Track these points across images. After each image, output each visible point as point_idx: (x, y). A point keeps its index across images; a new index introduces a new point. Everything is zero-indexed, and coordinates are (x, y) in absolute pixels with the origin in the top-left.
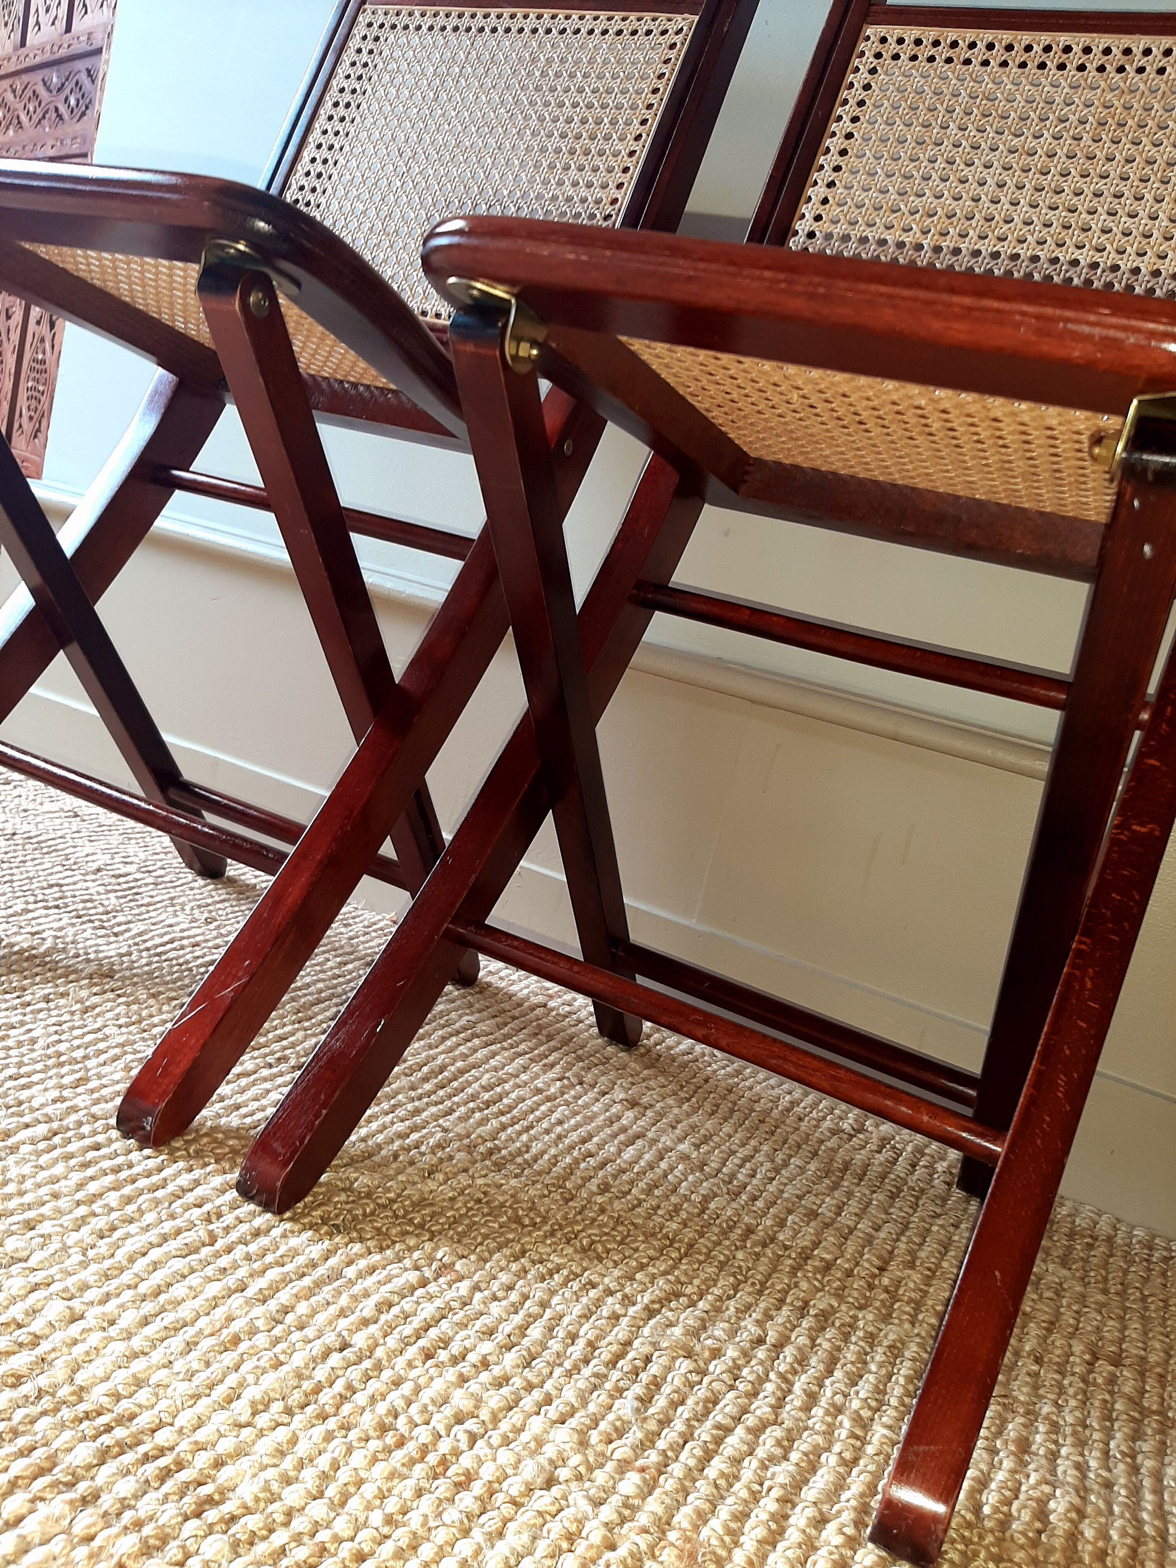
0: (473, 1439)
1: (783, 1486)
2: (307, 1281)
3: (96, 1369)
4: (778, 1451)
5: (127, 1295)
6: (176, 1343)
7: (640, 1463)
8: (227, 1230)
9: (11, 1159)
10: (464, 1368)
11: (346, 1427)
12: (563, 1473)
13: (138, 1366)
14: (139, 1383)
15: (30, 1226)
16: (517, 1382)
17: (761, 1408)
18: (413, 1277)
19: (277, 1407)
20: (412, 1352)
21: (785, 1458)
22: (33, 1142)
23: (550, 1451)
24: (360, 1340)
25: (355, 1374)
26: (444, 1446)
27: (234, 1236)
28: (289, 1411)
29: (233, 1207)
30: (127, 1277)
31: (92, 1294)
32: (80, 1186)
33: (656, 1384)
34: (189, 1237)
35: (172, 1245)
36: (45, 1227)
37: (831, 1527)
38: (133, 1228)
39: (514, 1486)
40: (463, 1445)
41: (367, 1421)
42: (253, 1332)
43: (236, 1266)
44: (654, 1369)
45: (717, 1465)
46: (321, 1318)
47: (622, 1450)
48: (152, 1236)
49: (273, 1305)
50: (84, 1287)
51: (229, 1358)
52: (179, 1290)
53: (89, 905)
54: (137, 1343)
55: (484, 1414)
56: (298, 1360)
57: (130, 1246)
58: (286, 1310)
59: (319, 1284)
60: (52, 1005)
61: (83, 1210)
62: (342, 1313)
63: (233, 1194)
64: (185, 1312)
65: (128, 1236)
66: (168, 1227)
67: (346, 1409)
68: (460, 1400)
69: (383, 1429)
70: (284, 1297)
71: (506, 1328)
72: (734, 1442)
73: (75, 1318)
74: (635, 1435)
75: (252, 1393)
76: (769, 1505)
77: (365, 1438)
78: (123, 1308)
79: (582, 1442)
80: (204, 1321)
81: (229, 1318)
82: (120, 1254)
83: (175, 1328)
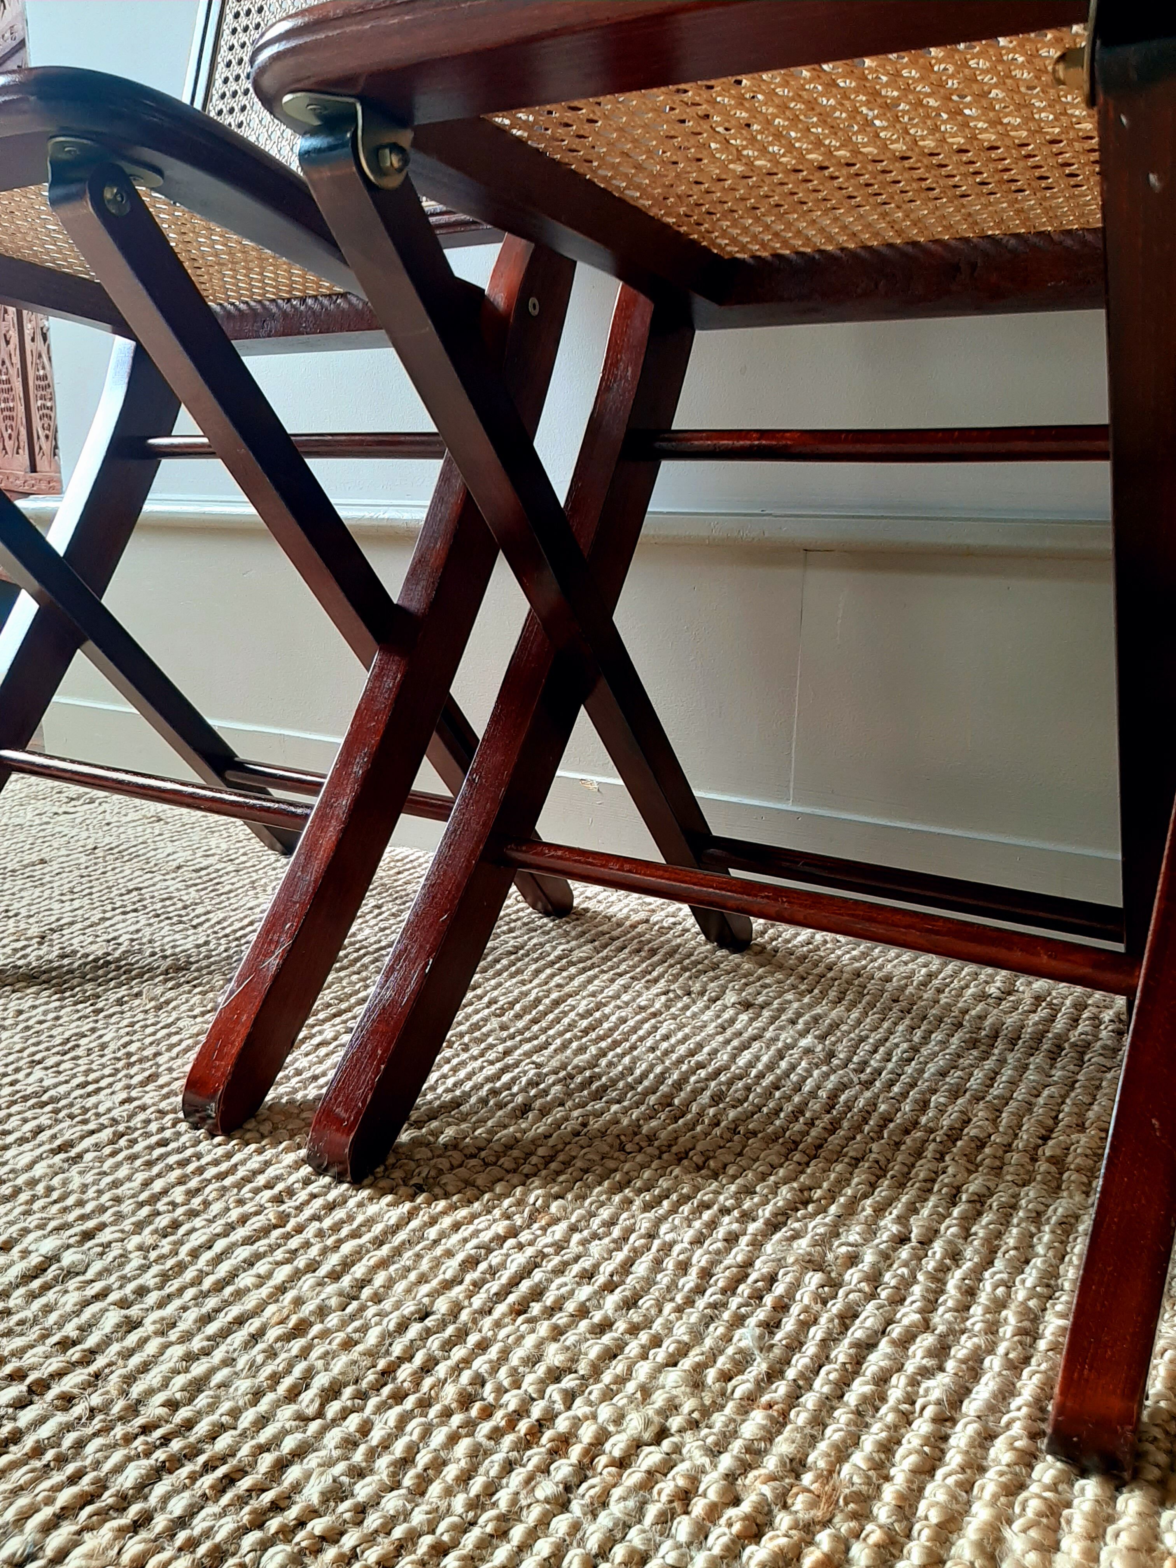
0: (570, 1397)
1: (939, 1403)
2: (385, 1250)
3: (153, 1378)
4: (929, 1362)
5: (190, 1293)
6: (239, 1337)
7: (765, 1399)
8: (299, 1209)
9: (75, 1169)
10: (560, 1319)
11: (425, 1404)
12: (675, 1423)
13: (198, 1369)
14: (197, 1386)
15: (88, 1236)
16: (621, 1326)
17: (908, 1315)
18: (500, 1228)
19: (348, 1392)
20: (501, 1309)
21: (941, 1369)
22: (97, 1147)
23: (659, 1399)
24: (442, 1306)
25: (434, 1343)
26: (537, 1411)
27: (307, 1213)
28: (363, 1396)
29: (307, 1182)
30: (190, 1274)
31: (152, 1298)
32: (146, 1184)
33: (781, 1307)
34: (256, 1223)
35: (240, 1233)
36: (104, 1236)
37: (1000, 1443)
38: (198, 1222)
39: (616, 1446)
40: (559, 1406)
41: (450, 1393)
42: (322, 1312)
43: (307, 1245)
44: (779, 1289)
45: (860, 1388)
46: (400, 1287)
47: (743, 1385)
48: (217, 1227)
49: (346, 1281)
50: (142, 1292)
51: (296, 1345)
52: (245, 1280)
53: (168, 903)
54: (197, 1344)
55: (583, 1368)
56: (372, 1338)
57: (196, 1240)
58: (361, 1284)
59: (398, 1252)
60: (126, 1007)
61: (145, 1211)
62: (422, 1279)
63: (306, 1170)
64: (250, 1302)
65: (194, 1230)
66: (234, 1215)
67: (427, 1382)
68: (554, 1356)
69: (466, 1400)
70: (359, 1271)
71: (607, 1269)
72: (878, 1359)
73: (132, 1325)
74: (760, 1366)
75: (321, 1381)
76: (922, 1426)
77: (447, 1413)
78: (185, 1309)
79: (696, 1384)
80: (271, 1309)
81: (298, 1302)
82: (184, 1251)
83: (240, 1321)
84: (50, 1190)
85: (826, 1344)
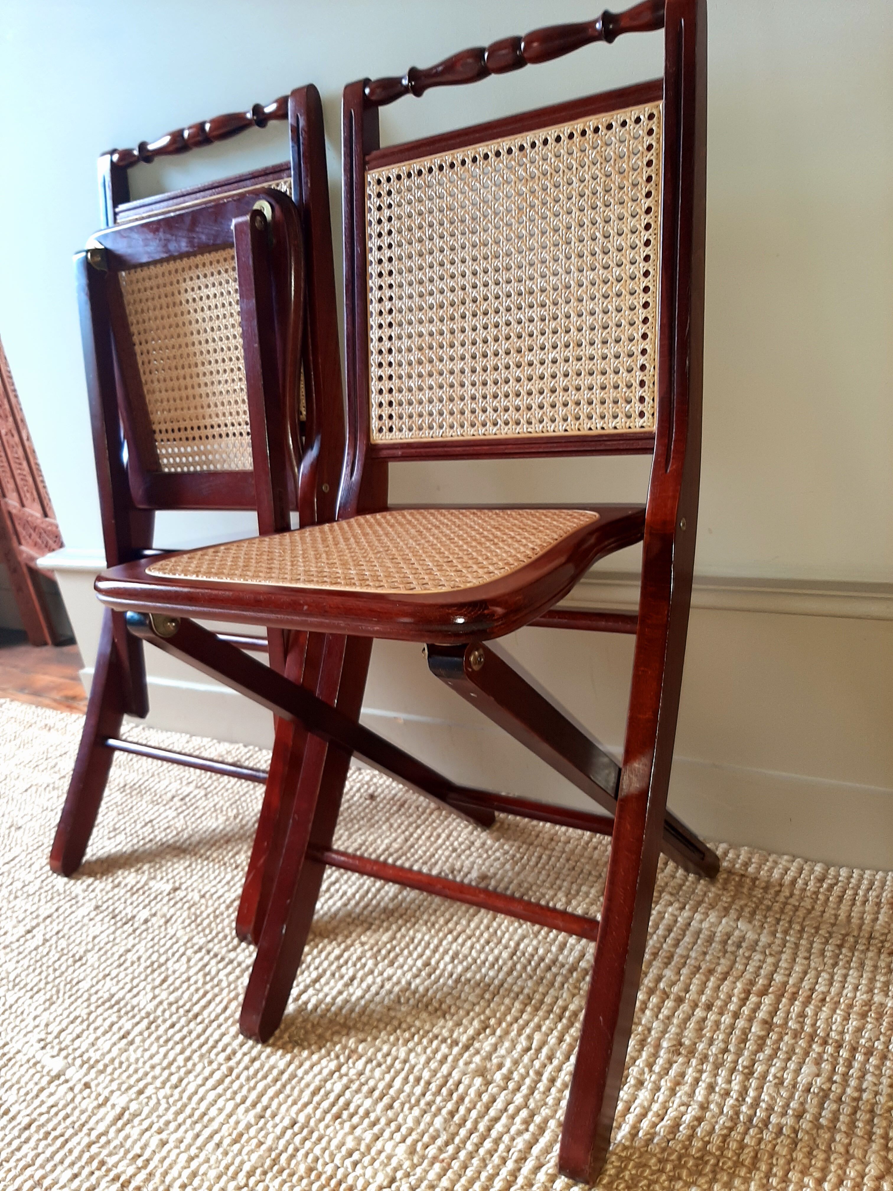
0: (355, 1164)
1: (520, 1151)
2: (279, 1084)
3: (174, 1173)
4: (523, 1127)
5: (189, 1122)
6: (211, 1146)
7: (441, 1157)
8: (238, 1063)
9: (132, 1048)
10: (356, 1120)
11: (292, 1175)
12: (399, 1174)
13: (194, 1165)
14: (194, 1174)
15: (141, 1092)
16: (383, 1121)
17: (519, 1099)
18: (333, 1065)
19: (259, 1171)
20: (329, 1117)
21: (527, 1130)
22: (141, 1033)
23: (394, 1162)
24: (302, 1118)
25: (298, 1139)
26: (340, 1174)
27: (242, 1066)
28: (265, 1173)
29: (241, 1045)
30: (188, 1111)
31: (172, 1126)
32: (165, 1056)
33: (462, 1099)
34: (217, 1076)
35: (210, 1083)
36: (149, 1091)
37: (544, 1169)
38: (191, 1077)
40: (350, 1170)
41: (302, 1169)
42: (249, 1126)
43: (241, 1087)
44: (461, 1088)
45: (488, 1144)
46: (284, 1108)
47: (432, 1151)
48: (199, 1081)
49: (259, 1107)
50: (167, 1123)
51: (237, 1147)
52: (213, 1112)
54: (193, 1151)
55: (363, 1148)
56: (269, 1141)
57: (191, 1089)
58: (266, 1108)
59: (284, 1086)
60: (149, 924)
61: (166, 1073)
62: (295, 1103)
63: (241, 1037)
64: (215, 1125)
65: (189, 1083)
66: (206, 1072)
67: (293, 1162)
68: (350, 1143)
69: (311, 1170)
70: (265, 1100)
71: (381, 1086)
72: (499, 1127)
73: (164, 1143)
74: (444, 1137)
75: (247, 1167)
76: (510, 1165)
77: (301, 1179)
78: (186, 1132)
79: (412, 1151)
80: (225, 1127)
81: (237, 1123)
82: (185, 1096)
83: (211, 1137)
84: (121, 1063)
85: (476, 1123)
